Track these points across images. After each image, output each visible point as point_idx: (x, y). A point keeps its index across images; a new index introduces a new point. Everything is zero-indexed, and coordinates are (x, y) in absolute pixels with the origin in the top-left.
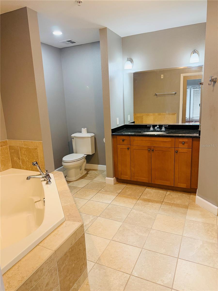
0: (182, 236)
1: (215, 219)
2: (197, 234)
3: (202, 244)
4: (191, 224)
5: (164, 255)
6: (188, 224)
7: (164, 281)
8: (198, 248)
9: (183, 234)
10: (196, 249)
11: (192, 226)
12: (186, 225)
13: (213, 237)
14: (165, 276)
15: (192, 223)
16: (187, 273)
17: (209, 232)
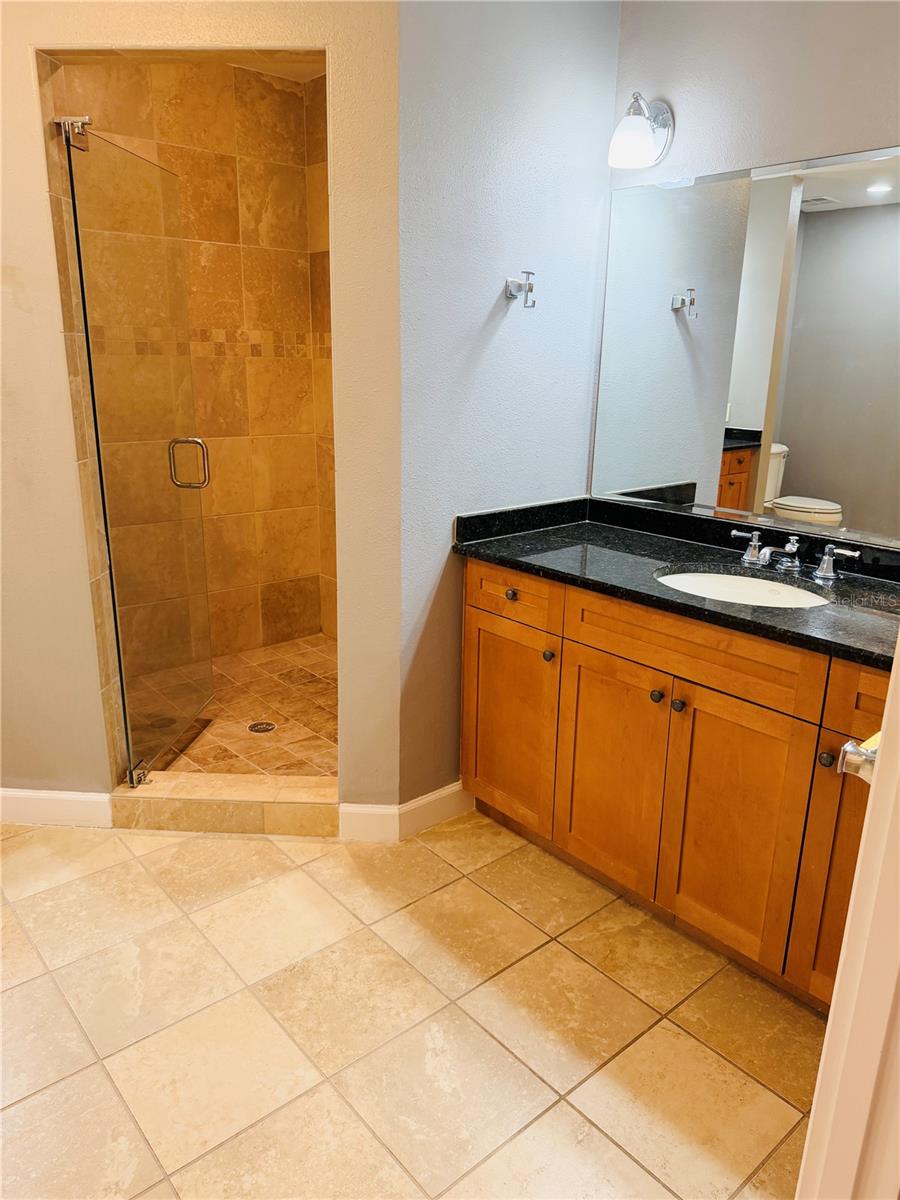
0: (48, 972)
1: (115, 843)
2: (98, 931)
3: (138, 949)
4: (49, 909)
5: (37, 1096)
6: (34, 915)
7: (117, 1184)
8: (138, 970)
9: (44, 964)
10: (135, 980)
11: (59, 914)
12: (31, 925)
13: (154, 905)
14: (107, 1161)
15: (49, 903)
16: (174, 1081)
17: (130, 897)
